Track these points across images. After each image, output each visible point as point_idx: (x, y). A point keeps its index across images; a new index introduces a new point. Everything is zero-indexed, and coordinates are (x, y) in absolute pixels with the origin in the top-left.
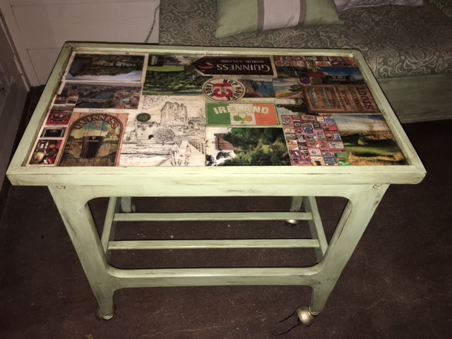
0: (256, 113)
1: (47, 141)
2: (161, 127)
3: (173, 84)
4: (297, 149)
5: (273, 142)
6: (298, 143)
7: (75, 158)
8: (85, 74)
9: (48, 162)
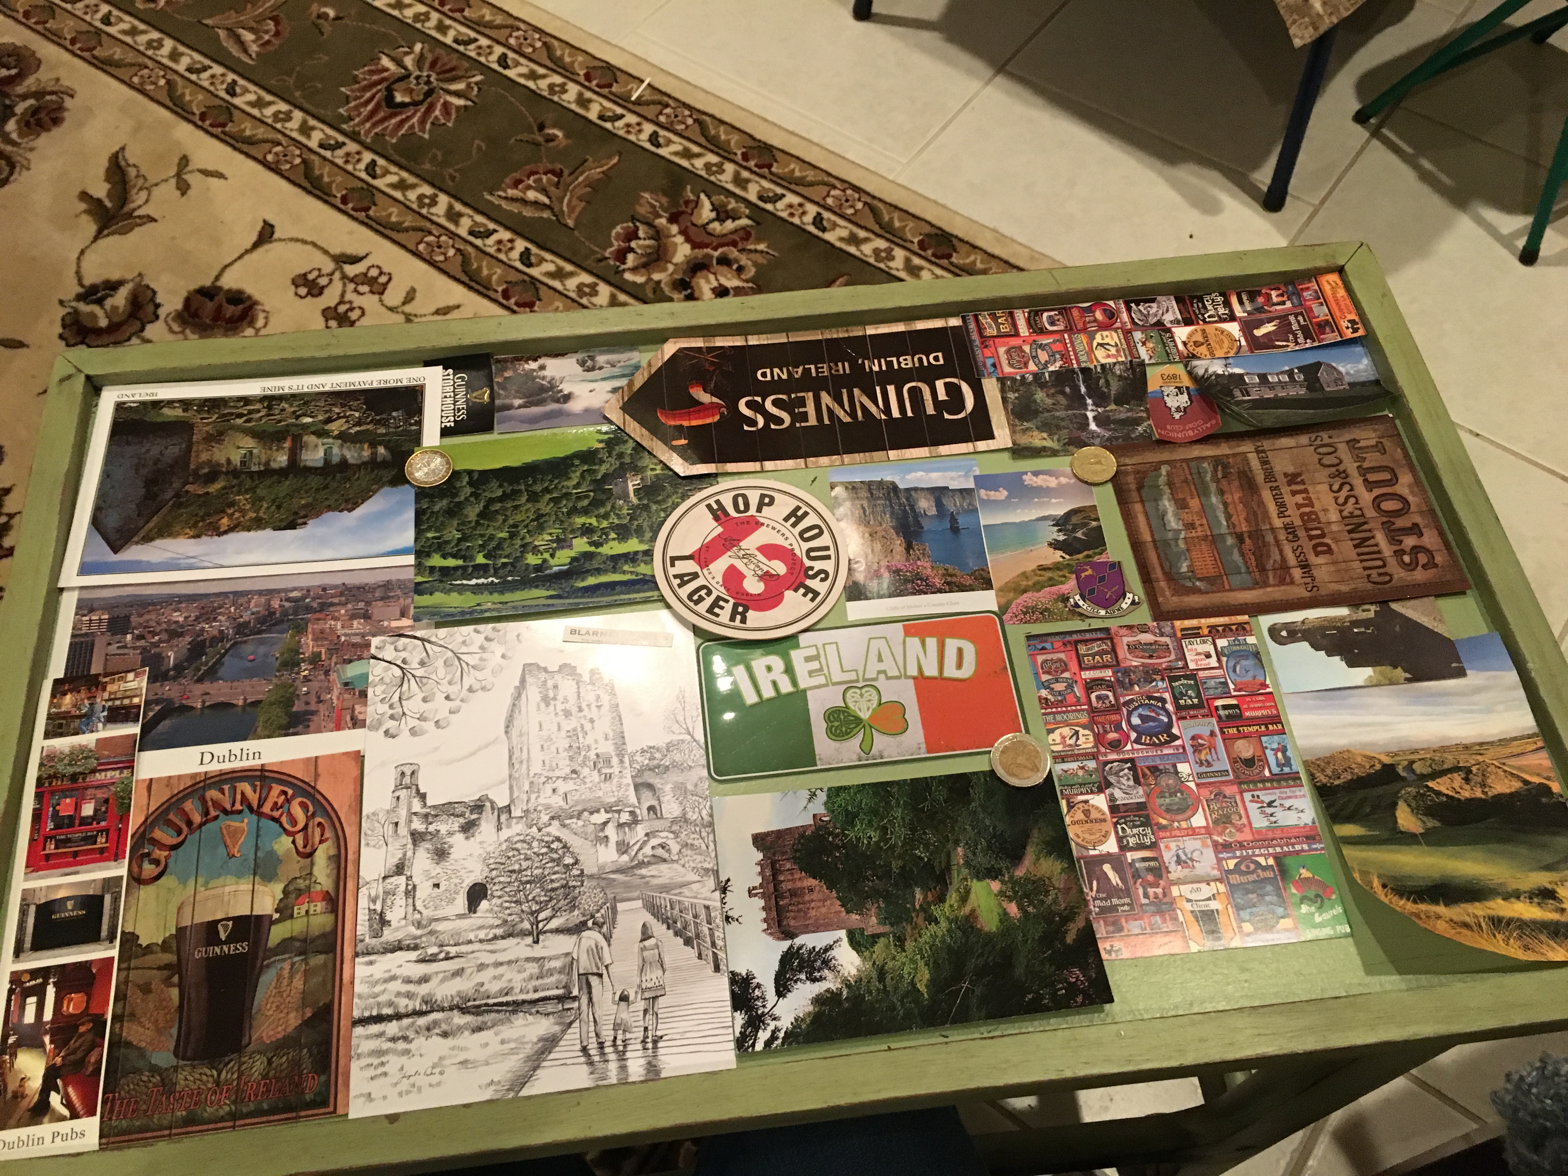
0: (921, 681)
1: (44, 973)
2: (516, 829)
3: (542, 540)
4: (1111, 846)
5: (1016, 857)
6: (1114, 809)
7: (155, 1070)
8: (165, 531)
9: (69, 1105)
